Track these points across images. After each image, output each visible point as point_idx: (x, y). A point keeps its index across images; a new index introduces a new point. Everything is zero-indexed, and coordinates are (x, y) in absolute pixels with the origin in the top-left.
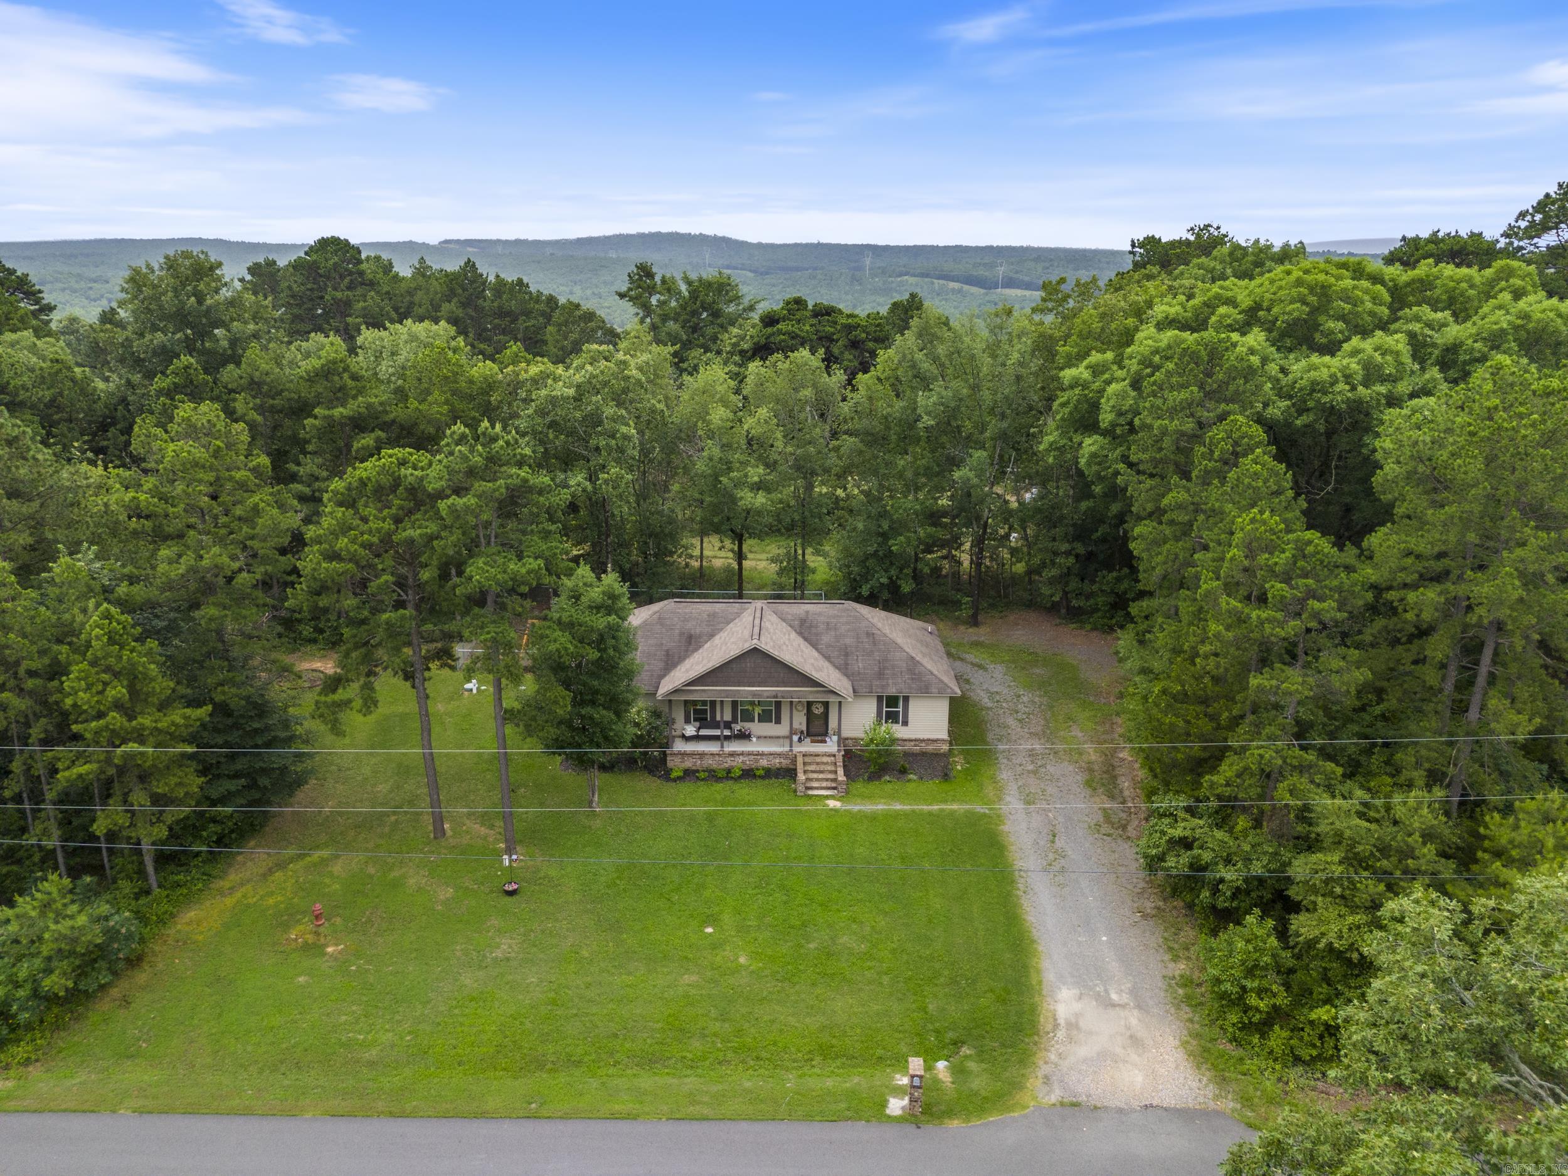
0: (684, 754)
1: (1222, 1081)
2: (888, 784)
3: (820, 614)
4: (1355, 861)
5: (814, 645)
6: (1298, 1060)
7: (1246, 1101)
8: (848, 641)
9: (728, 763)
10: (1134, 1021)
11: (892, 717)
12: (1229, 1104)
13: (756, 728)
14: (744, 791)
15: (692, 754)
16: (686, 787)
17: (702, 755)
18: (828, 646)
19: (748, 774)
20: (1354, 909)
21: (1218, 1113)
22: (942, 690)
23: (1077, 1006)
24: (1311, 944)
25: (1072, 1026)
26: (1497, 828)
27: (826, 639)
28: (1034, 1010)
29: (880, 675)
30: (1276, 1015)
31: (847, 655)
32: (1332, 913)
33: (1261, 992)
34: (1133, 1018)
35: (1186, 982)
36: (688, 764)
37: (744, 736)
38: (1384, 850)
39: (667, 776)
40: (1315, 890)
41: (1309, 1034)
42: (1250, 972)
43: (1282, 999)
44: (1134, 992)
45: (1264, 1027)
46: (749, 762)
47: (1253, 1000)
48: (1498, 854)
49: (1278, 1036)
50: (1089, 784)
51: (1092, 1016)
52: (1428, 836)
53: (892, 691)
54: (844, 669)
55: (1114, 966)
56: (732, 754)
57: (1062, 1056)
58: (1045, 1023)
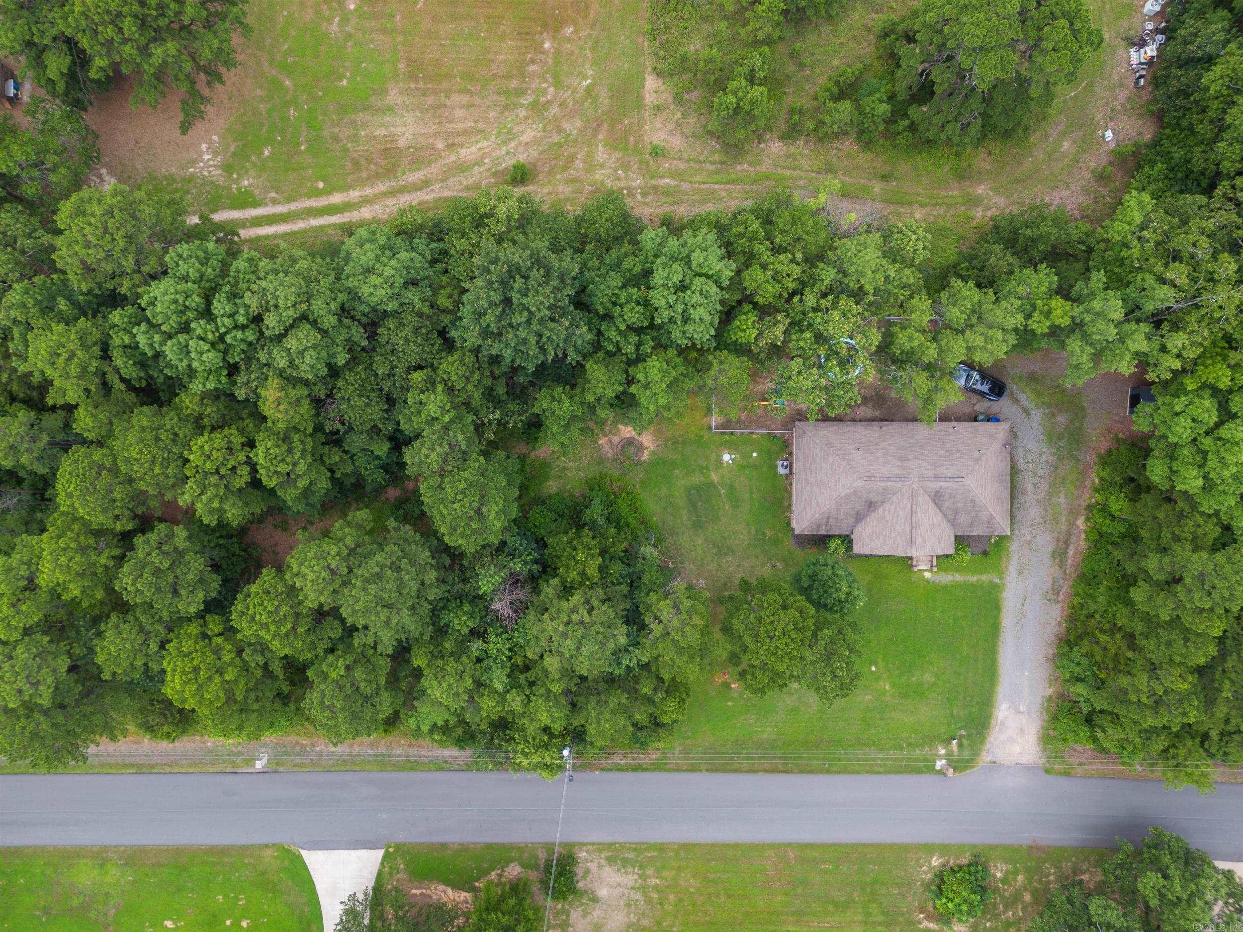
3: (948, 488)
5: (940, 508)
12: (1042, 761)
18: (948, 508)
21: (1037, 767)
23: (1007, 713)
25: (1003, 724)
29: (971, 525)
44: (1028, 706)
51: (1009, 719)
54: (953, 522)
57: (995, 739)
58: (993, 722)
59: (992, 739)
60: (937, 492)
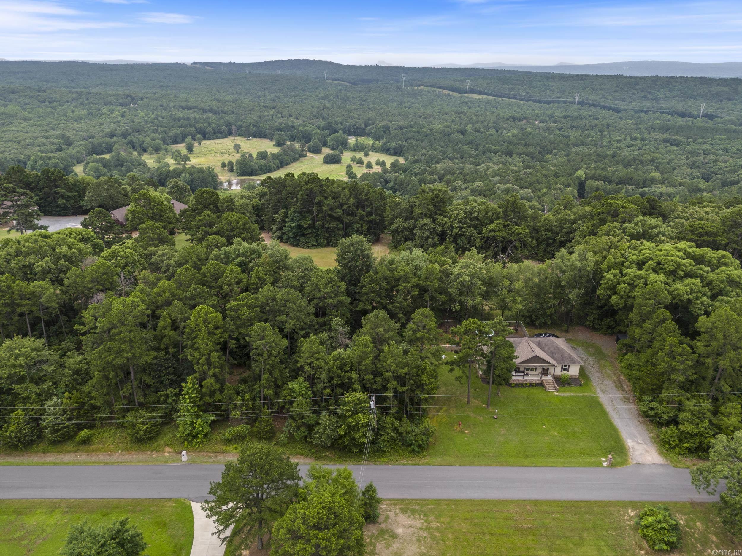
0: (514, 380)
1: (666, 459)
2: (567, 388)
4: (693, 414)
5: (543, 350)
6: (680, 454)
7: (672, 462)
8: (552, 349)
9: (525, 382)
11: (565, 370)
12: (669, 463)
13: (530, 372)
14: (533, 390)
15: (516, 380)
16: (516, 390)
17: (518, 380)
19: (531, 385)
20: (693, 424)
21: (667, 465)
22: (579, 363)
23: (632, 444)
24: (683, 431)
25: (633, 448)
26: (722, 409)
27: (546, 349)
28: (624, 444)
29: (562, 359)
30: (677, 445)
32: (688, 425)
33: (673, 441)
34: (645, 446)
35: (654, 438)
36: (515, 382)
37: (527, 375)
38: (699, 413)
39: (510, 385)
40: (684, 420)
41: (682, 449)
42: (671, 437)
43: (677, 442)
44: (643, 440)
45: (673, 448)
46: (530, 382)
47: (672, 443)
48: (722, 414)
49: (677, 450)
50: (616, 386)
51: (636, 446)
52: (709, 410)
53: (566, 364)
54: (553, 357)
55: (637, 435)
56: (526, 380)
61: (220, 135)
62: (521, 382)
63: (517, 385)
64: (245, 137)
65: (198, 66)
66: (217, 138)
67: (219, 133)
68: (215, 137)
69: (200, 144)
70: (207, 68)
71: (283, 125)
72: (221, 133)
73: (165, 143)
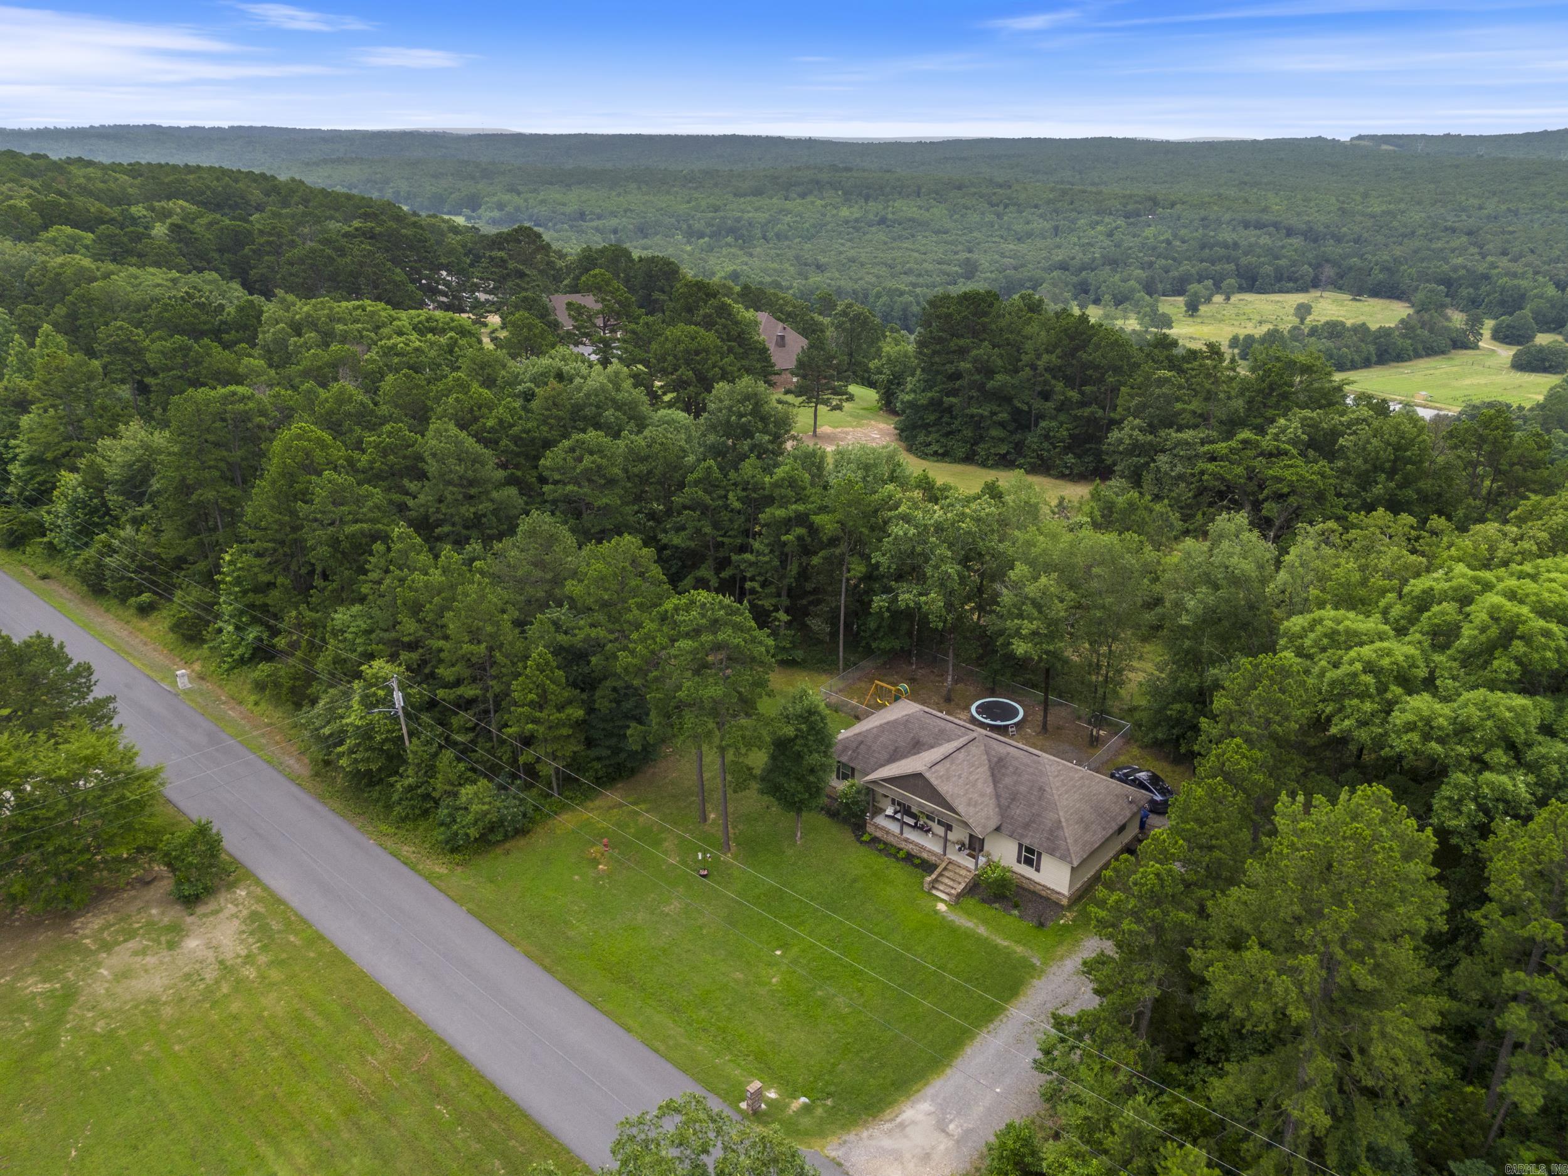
0: (877, 826)
2: (993, 910)
3: (1017, 759)
5: (995, 782)
8: (1023, 789)
9: (901, 844)
10: (942, 1147)
11: (1029, 862)
14: (896, 871)
15: (882, 829)
16: (869, 850)
17: (889, 832)
18: (1006, 787)
19: (908, 859)
23: (921, 1118)
25: (902, 1126)
27: (1008, 781)
28: (894, 1102)
31: (1013, 799)
34: (944, 1144)
36: (878, 834)
39: (860, 834)
44: (967, 1131)
46: (915, 851)
51: (921, 1129)
54: (1005, 809)
55: (979, 1109)
56: (906, 840)
57: (870, 1137)
58: (888, 1114)
59: (865, 1134)
60: (1000, 760)
61: (1291, 285)
62: (890, 839)
63: (875, 840)
64: (1350, 292)
65: (1362, 143)
66: (1281, 291)
67: (1290, 279)
68: (1276, 288)
69: (1228, 299)
70: (1385, 147)
71: (1462, 272)
72: (1296, 281)
73: (1150, 290)
